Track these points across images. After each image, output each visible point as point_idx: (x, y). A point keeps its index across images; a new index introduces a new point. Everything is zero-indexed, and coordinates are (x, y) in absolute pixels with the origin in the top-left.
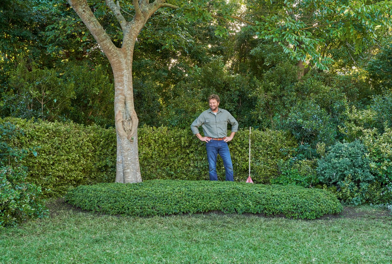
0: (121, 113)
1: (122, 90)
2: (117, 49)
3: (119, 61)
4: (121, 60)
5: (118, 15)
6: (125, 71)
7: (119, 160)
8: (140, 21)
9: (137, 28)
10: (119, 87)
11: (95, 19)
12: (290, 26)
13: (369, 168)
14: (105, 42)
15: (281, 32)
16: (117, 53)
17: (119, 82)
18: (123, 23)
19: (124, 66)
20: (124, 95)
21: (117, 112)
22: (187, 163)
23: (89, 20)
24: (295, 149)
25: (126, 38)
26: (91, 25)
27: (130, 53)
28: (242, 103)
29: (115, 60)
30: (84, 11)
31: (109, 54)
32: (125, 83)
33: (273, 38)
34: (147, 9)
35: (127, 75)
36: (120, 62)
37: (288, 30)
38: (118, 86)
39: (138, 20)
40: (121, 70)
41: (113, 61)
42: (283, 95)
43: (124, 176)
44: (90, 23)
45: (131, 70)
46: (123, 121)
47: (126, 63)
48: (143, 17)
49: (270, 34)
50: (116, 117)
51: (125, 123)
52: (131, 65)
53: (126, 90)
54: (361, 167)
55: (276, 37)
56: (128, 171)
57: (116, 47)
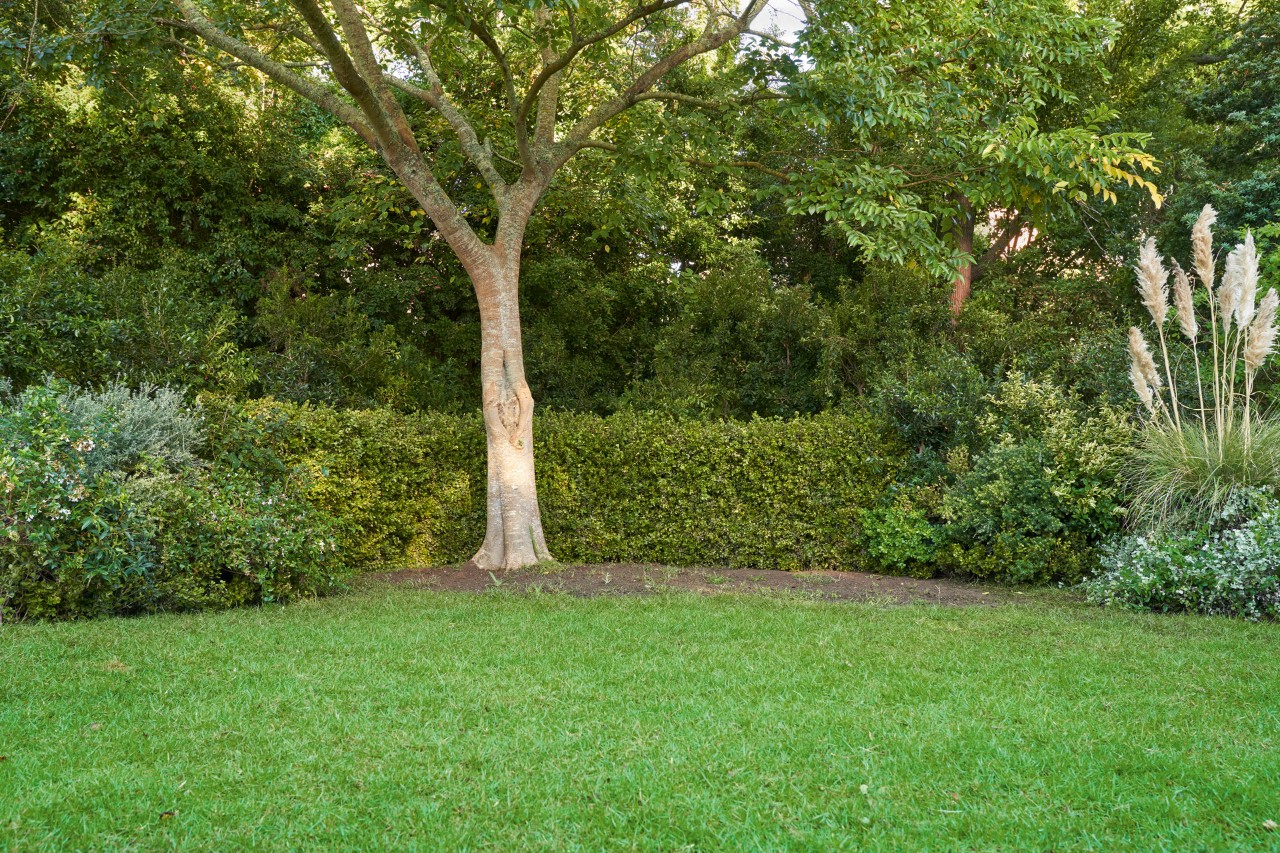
0: (496, 388)
1: (498, 337)
2: (486, 247)
3: (489, 273)
4: (493, 270)
5: (488, 170)
6: (503, 294)
7: (494, 490)
8: (534, 184)
9: (528, 197)
10: (490, 331)
11: (438, 188)
12: (864, 183)
13: (1054, 500)
14: (458, 234)
15: (845, 199)
16: (484, 256)
17: (489, 319)
18: (498, 189)
19: (500, 284)
20: (501, 348)
21: (487, 386)
22: (653, 502)
23: (425, 190)
24: (903, 463)
25: (504, 222)
26: (429, 200)
27: (514, 254)
28: (792, 359)
29: (480, 271)
30: (414, 172)
31: (468, 260)
32: (504, 321)
33: (825, 212)
34: (550, 156)
35: (508, 303)
36: (491, 276)
37: (859, 192)
38: (488, 329)
39: (531, 182)
40: (494, 293)
41: (477, 273)
42: (883, 337)
43: (503, 524)
44: (426, 196)
45: (515, 291)
46: (499, 405)
47: (505, 277)
48: (540, 175)
49: (820, 202)
50: (484, 396)
51: (505, 409)
52: (515, 281)
53: (505, 337)
54: (1035, 500)
55: (834, 209)
56: (513, 513)
57: (482, 244)
